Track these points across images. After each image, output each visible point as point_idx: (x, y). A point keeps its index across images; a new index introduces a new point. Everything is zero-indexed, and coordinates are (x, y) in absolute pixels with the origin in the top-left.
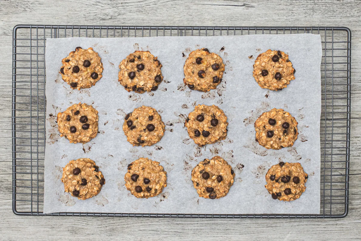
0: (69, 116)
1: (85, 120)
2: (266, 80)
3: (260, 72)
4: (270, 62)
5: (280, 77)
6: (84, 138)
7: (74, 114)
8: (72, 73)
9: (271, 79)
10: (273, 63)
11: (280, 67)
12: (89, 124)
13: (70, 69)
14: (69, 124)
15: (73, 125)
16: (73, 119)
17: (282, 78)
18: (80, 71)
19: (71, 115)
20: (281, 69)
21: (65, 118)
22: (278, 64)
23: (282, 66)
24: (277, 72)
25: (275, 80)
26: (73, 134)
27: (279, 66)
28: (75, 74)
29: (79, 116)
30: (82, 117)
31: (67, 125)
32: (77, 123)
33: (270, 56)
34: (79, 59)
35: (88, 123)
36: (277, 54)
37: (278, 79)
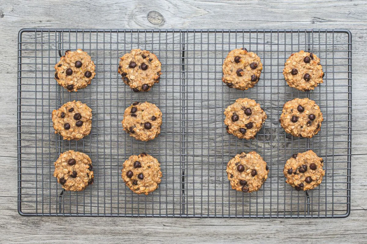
0: (63, 113)
1: (78, 117)
2: (294, 79)
3: (290, 71)
4: (301, 62)
5: (309, 78)
6: (78, 135)
7: (68, 111)
8: (66, 76)
9: (300, 79)
10: (304, 63)
11: (310, 69)
12: (83, 121)
13: (63, 73)
14: (63, 121)
15: (67, 122)
16: (67, 116)
17: (311, 80)
18: (73, 73)
19: (65, 112)
20: (311, 71)
21: (59, 115)
22: (309, 65)
23: (312, 67)
24: (307, 73)
25: (303, 81)
26: (67, 131)
27: (310, 67)
28: (70, 77)
29: (74, 114)
30: (76, 114)
31: (61, 122)
32: (71, 120)
33: (302, 56)
34: (71, 61)
35: (81, 120)
36: (309, 56)
37: (307, 80)
